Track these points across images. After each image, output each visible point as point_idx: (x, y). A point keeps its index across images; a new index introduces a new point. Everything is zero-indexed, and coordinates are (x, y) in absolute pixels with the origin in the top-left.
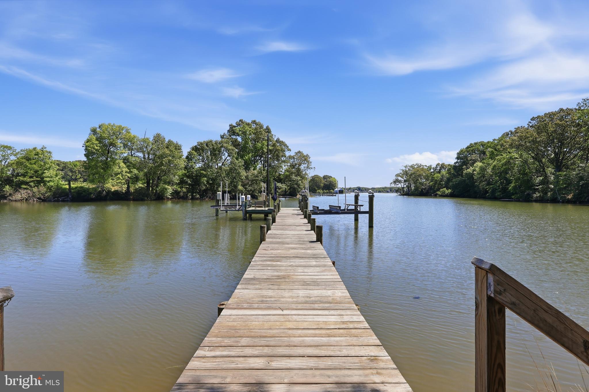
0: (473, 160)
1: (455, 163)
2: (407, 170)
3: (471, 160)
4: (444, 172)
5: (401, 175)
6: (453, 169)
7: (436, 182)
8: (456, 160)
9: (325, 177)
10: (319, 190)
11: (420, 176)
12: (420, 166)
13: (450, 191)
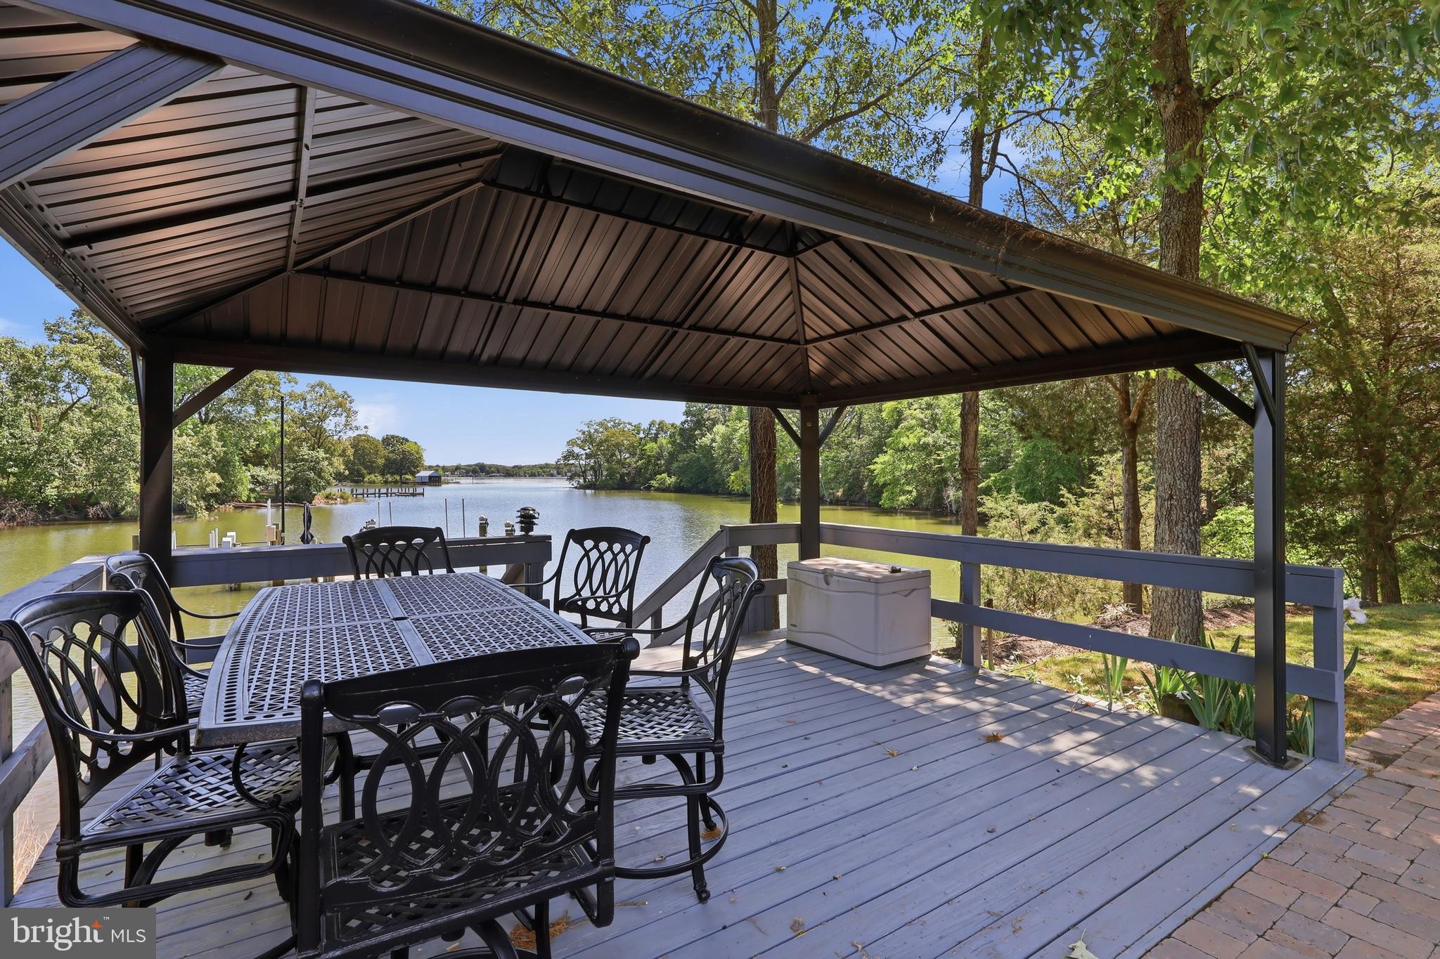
0: (712, 420)
1: (683, 423)
2: (592, 431)
3: (708, 419)
4: (663, 440)
5: (579, 442)
6: (680, 434)
7: (649, 461)
8: (684, 418)
9: (388, 441)
10: (372, 476)
11: (618, 445)
12: (619, 424)
13: (673, 479)
